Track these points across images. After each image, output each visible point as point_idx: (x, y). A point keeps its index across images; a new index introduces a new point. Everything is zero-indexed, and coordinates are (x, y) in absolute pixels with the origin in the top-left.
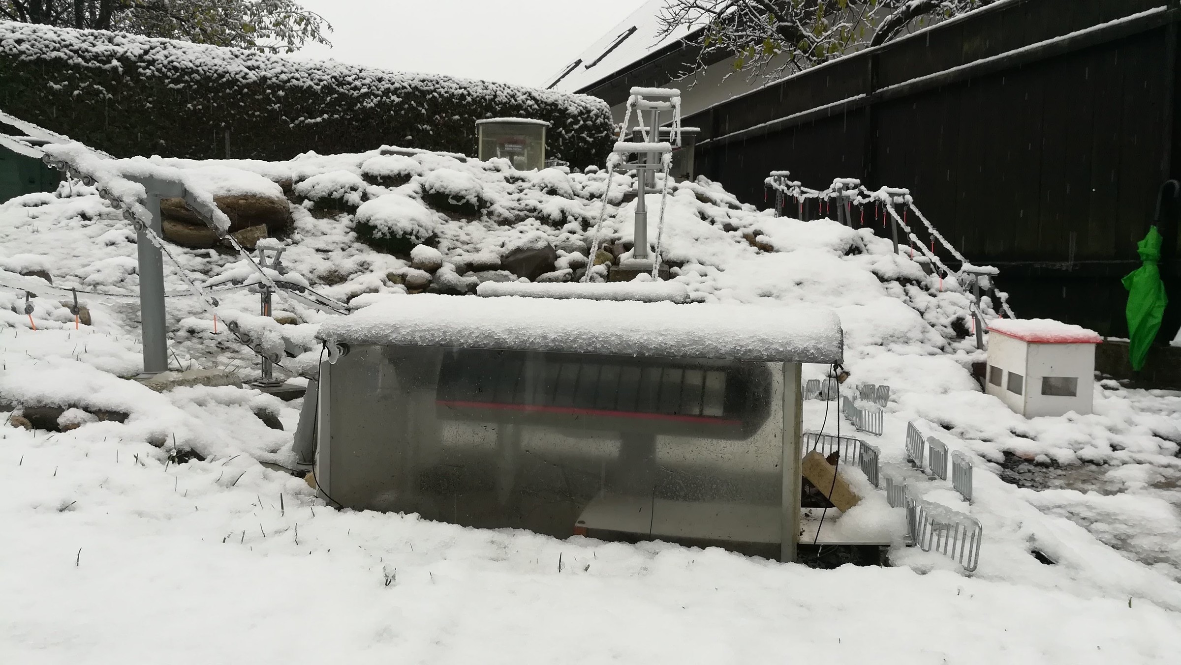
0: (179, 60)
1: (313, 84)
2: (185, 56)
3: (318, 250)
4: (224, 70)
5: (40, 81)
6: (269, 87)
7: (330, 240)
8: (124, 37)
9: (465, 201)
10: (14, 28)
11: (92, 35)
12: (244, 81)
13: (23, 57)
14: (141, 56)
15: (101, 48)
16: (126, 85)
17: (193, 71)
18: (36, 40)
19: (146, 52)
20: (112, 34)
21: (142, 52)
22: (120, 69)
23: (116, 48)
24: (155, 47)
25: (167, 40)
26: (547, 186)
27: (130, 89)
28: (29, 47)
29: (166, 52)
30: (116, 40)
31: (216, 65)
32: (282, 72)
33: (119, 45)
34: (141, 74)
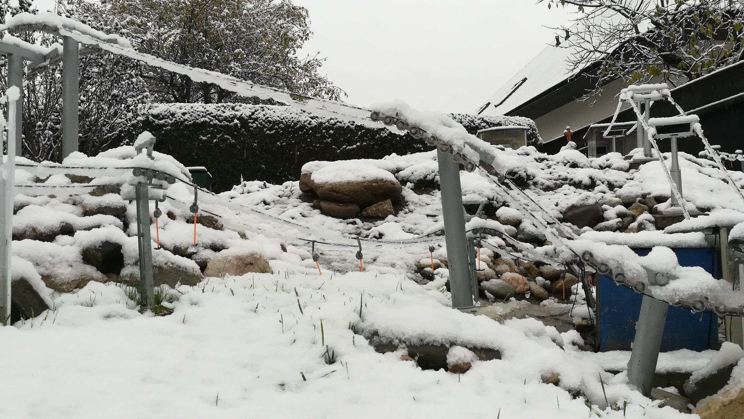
0: (272, 117)
1: (350, 125)
2: (275, 114)
3: (428, 216)
4: (297, 120)
5: (195, 135)
6: (324, 128)
7: (434, 209)
8: (240, 106)
9: (518, 175)
10: (181, 107)
11: (223, 107)
12: (309, 126)
13: (186, 123)
14: (250, 116)
15: (228, 113)
16: (242, 134)
17: (280, 122)
18: (193, 112)
19: (253, 114)
20: (234, 105)
21: (250, 113)
22: (239, 125)
23: (236, 113)
24: (258, 110)
25: (264, 105)
26: (569, 162)
27: (245, 136)
28: (189, 117)
29: (264, 113)
30: (236, 108)
31: (292, 118)
32: (331, 119)
33: (238, 111)
34: (251, 127)
